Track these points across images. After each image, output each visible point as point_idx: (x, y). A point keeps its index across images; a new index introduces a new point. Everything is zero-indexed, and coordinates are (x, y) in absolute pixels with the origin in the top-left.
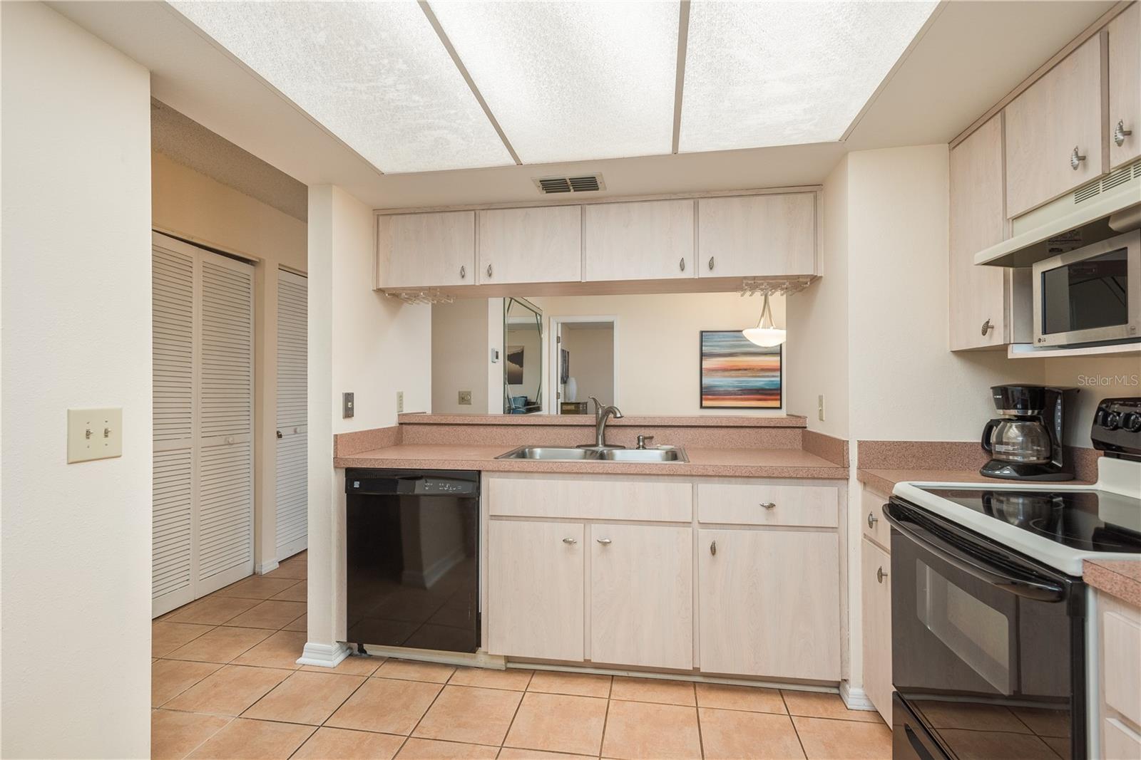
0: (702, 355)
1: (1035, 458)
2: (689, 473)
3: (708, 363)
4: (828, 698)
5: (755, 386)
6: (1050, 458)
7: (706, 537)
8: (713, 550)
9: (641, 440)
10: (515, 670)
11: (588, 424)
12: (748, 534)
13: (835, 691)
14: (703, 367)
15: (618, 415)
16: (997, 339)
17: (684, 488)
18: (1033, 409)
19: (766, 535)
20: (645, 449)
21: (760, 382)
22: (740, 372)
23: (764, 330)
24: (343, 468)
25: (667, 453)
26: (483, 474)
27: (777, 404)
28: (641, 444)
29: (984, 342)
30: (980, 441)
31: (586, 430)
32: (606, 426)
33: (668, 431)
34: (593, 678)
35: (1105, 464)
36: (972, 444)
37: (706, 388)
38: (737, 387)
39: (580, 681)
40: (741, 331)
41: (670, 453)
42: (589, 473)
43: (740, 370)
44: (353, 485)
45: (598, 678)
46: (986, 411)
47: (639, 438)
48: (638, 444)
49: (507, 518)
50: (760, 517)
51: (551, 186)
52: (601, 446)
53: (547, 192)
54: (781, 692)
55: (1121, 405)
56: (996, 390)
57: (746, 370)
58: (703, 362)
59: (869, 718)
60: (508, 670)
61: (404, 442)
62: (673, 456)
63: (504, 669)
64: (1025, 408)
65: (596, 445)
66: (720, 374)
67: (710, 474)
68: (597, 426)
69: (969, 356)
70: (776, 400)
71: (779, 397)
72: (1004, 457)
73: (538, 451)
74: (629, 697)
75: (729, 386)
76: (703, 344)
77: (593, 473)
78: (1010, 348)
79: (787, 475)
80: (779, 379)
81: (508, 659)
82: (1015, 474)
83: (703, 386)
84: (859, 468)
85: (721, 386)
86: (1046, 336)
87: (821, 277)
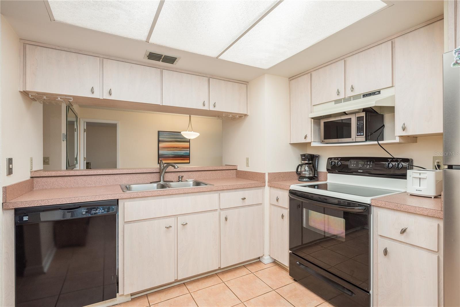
0: (159, 141)
1: (311, 175)
2: (217, 190)
3: (162, 145)
4: (258, 263)
5: (181, 154)
6: (314, 175)
7: (223, 214)
8: (226, 219)
9: (180, 178)
10: (136, 298)
11: (155, 172)
12: (237, 210)
13: (259, 260)
14: (159, 146)
15: (176, 167)
16: (308, 140)
17: (215, 195)
18: (311, 161)
19: (242, 210)
20: (182, 181)
21: (182, 153)
22: (174, 149)
23: (189, 132)
24: (12, 209)
25: (194, 182)
26: (119, 201)
27: (188, 161)
28: (180, 179)
29: (304, 141)
30: (296, 171)
31: (153, 175)
32: (165, 172)
33: (190, 173)
34: (176, 287)
35: (329, 175)
36: (294, 172)
37: (161, 155)
38: (173, 155)
39: (172, 290)
40: (181, 132)
41: (195, 183)
42: (177, 194)
43: (174, 148)
44: (23, 219)
45: (179, 286)
46: (298, 161)
47: (179, 177)
48: (179, 179)
49: (134, 222)
50: (240, 203)
51: (153, 56)
52: (162, 181)
53: (148, 59)
54: (244, 266)
55: (334, 159)
56: (302, 155)
57: (177, 148)
58: (160, 144)
59: (272, 265)
60: (132, 299)
61: (35, 189)
62: (197, 184)
63: (131, 300)
64: (309, 160)
65: (160, 181)
66: (166, 149)
67: (224, 189)
68: (160, 173)
69: (295, 145)
70: (188, 160)
71: (189, 159)
72: (304, 175)
73: (133, 187)
74: (197, 289)
75: (170, 154)
76: (160, 136)
77: (179, 194)
78: (312, 143)
79: (248, 187)
80: (189, 152)
81: (132, 295)
82: (309, 180)
83: (159, 154)
84: (268, 182)
85: (166, 154)
86: (325, 140)
87: (248, 115)
